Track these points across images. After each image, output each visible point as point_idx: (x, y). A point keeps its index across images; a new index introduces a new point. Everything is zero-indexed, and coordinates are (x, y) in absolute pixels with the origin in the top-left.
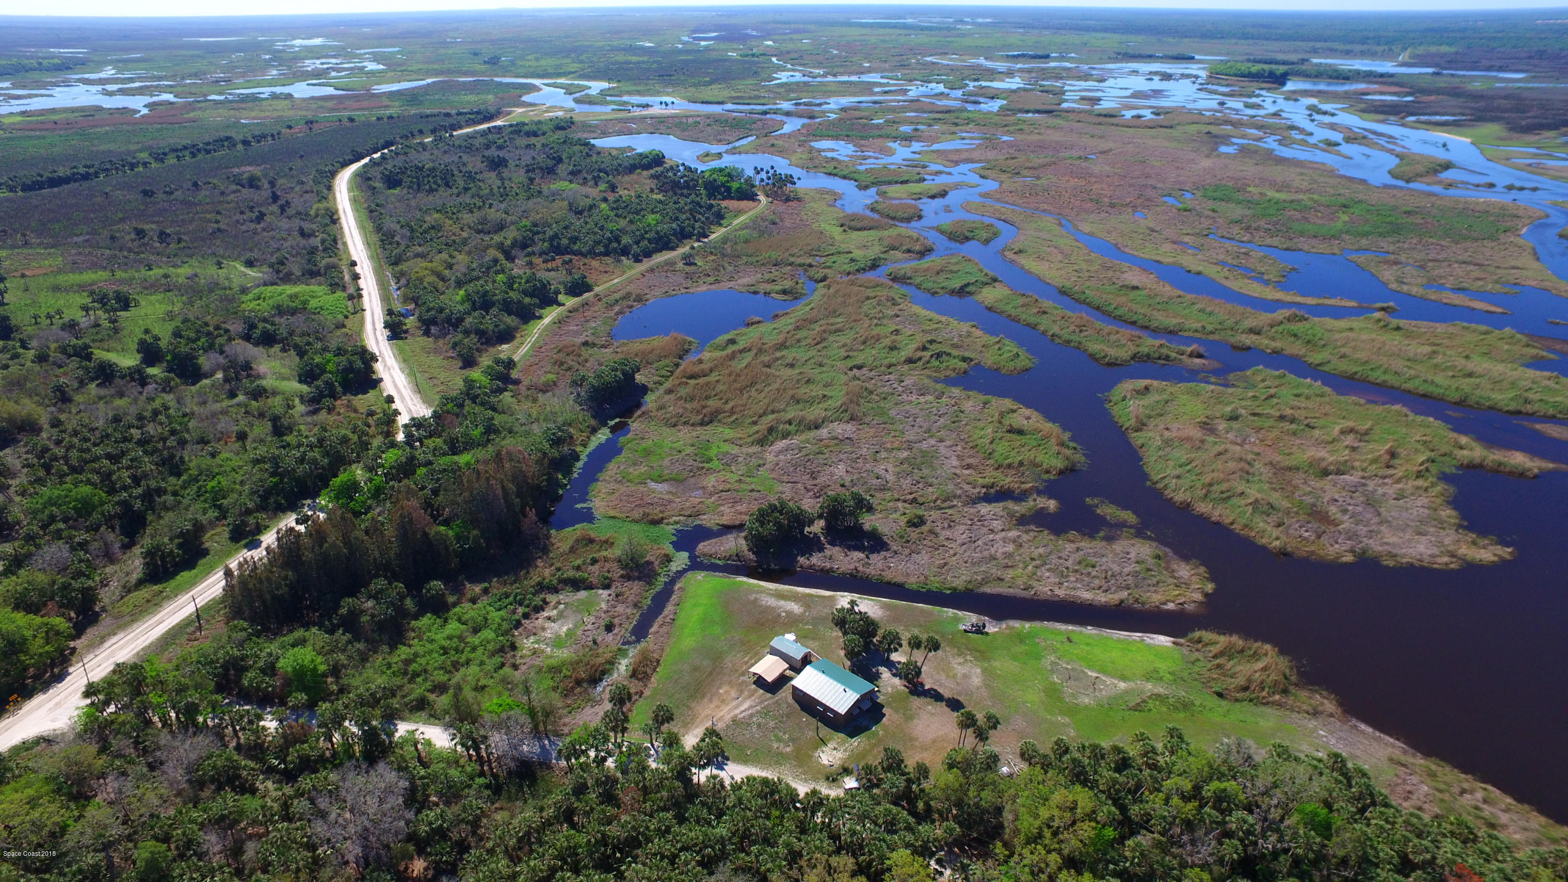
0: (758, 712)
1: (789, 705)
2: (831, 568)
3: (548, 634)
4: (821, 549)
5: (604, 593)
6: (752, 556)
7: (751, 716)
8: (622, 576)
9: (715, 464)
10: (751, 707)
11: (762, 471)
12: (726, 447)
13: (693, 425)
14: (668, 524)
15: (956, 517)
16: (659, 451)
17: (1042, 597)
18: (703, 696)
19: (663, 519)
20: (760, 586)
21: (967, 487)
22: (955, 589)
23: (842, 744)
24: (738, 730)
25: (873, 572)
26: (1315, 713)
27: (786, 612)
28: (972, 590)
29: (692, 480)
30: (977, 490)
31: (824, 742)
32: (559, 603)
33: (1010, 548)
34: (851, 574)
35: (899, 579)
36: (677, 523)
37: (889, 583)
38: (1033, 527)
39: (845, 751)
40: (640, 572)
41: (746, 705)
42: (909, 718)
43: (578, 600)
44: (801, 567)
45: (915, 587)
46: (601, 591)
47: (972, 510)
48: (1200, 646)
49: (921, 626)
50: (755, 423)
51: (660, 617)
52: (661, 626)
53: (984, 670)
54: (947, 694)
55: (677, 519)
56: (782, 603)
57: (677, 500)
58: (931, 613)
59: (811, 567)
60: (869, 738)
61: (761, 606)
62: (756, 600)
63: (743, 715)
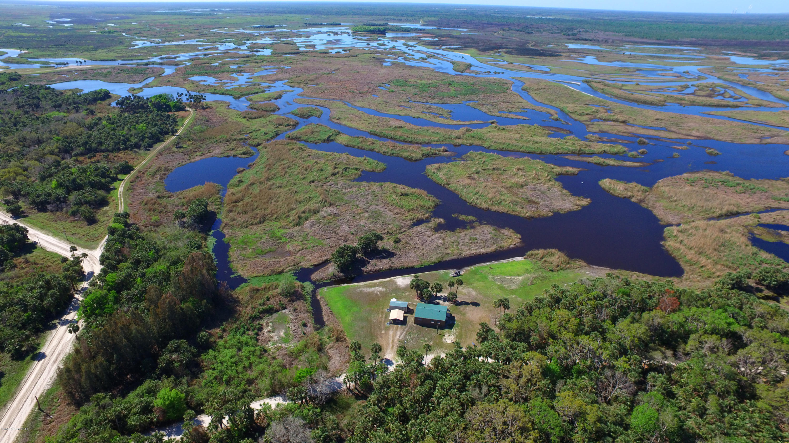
0: (406, 334)
1: (416, 327)
2: (379, 269)
3: (276, 338)
4: (369, 263)
5: (286, 311)
6: (342, 274)
7: (405, 337)
8: (289, 301)
9: (284, 240)
10: (401, 334)
11: (310, 237)
12: (282, 231)
13: (256, 224)
14: (287, 272)
15: (410, 235)
16: (250, 240)
17: (468, 256)
18: (377, 336)
19: (283, 270)
20: (357, 285)
21: (404, 222)
22: (434, 263)
23: (450, 333)
25: (398, 265)
26: (581, 267)
27: (378, 292)
28: (441, 261)
29: (280, 250)
30: (409, 222)
31: (442, 335)
32: (267, 323)
33: (441, 241)
34: (389, 269)
35: (410, 265)
36: (291, 270)
37: (407, 268)
38: (442, 231)
39: (453, 335)
40: (296, 296)
41: (398, 334)
42: (464, 315)
43: (276, 319)
44: (367, 272)
45: (418, 266)
46: (284, 311)
47: (414, 230)
48: (533, 256)
50: (288, 216)
51: (324, 314)
52: (328, 317)
53: (473, 288)
54: (469, 302)
55: (288, 268)
56: (373, 289)
57: (282, 260)
58: (435, 274)
59: (371, 271)
61: (366, 293)
62: (361, 291)
63: (401, 338)
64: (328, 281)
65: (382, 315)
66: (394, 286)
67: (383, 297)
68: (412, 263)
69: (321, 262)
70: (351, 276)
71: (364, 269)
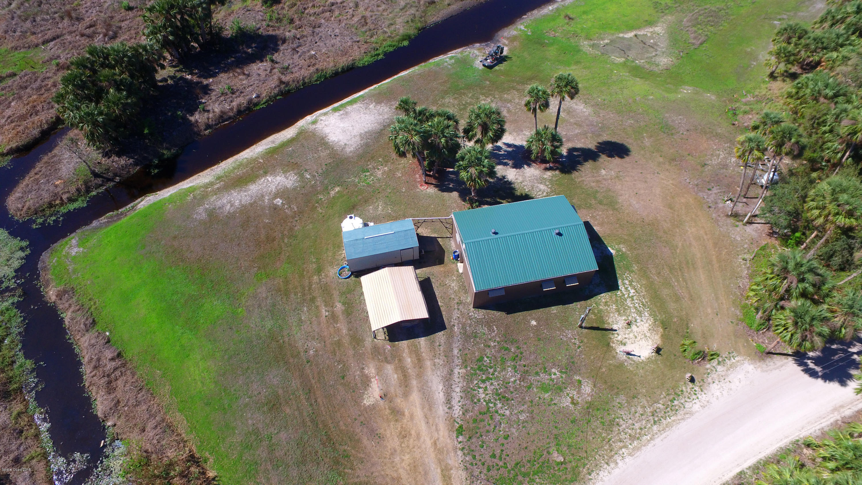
0: (469, 378)
1: (488, 324)
2: (250, 101)
4: (206, 90)
6: (123, 161)
10: (448, 380)
18: (356, 442)
20: (191, 190)
22: (407, 37)
24: (490, 438)
25: (305, 73)
27: (276, 195)
28: (424, 28)
31: (602, 329)
34: (281, 93)
35: (343, 62)
37: (336, 74)
39: (640, 314)
44: (208, 126)
45: (367, 60)
49: (446, 93)
51: (86, 370)
52: (110, 388)
54: (591, 144)
56: (254, 188)
58: (433, 75)
59: (222, 117)
60: (628, 268)
61: (231, 216)
62: (212, 214)
63: (457, 411)
64: (80, 204)
65: (330, 304)
66: (324, 154)
67: (301, 212)
68: (345, 53)
69: (36, 132)
70: (160, 157)
71: (197, 117)
